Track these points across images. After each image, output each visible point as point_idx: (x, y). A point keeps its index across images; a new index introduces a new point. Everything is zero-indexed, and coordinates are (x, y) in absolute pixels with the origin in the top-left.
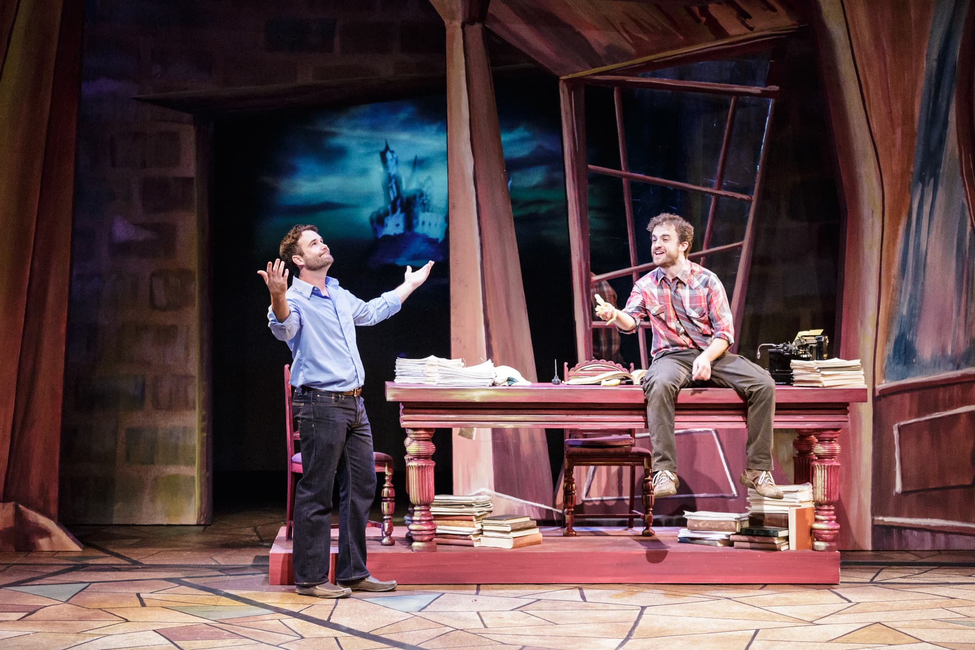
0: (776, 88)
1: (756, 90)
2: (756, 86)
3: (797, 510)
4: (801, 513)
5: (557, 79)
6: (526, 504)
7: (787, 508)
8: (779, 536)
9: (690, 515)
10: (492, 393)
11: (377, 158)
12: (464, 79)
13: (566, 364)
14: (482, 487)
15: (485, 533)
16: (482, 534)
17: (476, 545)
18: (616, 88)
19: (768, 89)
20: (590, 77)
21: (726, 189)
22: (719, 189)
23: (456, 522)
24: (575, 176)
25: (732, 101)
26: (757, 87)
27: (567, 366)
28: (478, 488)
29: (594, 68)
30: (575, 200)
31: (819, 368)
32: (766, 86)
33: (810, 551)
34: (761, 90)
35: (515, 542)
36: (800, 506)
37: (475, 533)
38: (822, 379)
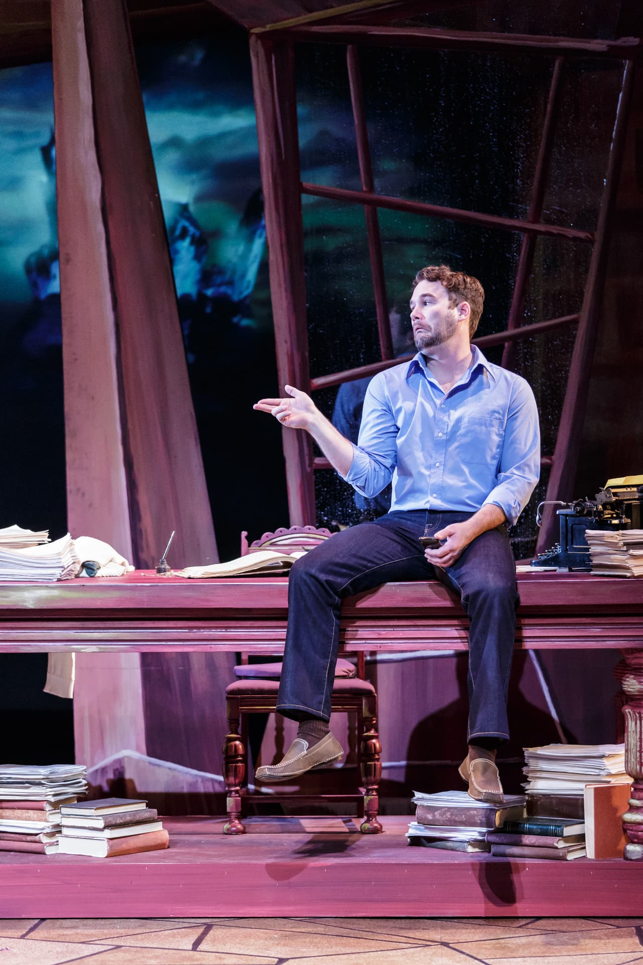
0: (634, 41)
1: (598, 45)
2: (596, 38)
3: (596, 789)
4: (604, 795)
5: (245, 35)
6: (202, 777)
7: (582, 786)
8: (565, 834)
9: (423, 799)
10: (56, 593)
11: (36, 157)
12: (81, 38)
13: (244, 534)
14: (126, 749)
15: (65, 831)
16: (60, 832)
17: (49, 851)
18: (350, 47)
19: (619, 42)
20: (305, 28)
21: (549, 221)
22: (536, 221)
23: (18, 813)
24: (280, 201)
25: (557, 64)
26: (599, 41)
27: (247, 537)
28: (118, 751)
29: (311, 12)
30: (281, 245)
31: (625, 544)
32: (617, 38)
33: (622, 859)
34: (608, 46)
35: (111, 847)
36: (609, 782)
37: (48, 830)
38: (630, 563)
